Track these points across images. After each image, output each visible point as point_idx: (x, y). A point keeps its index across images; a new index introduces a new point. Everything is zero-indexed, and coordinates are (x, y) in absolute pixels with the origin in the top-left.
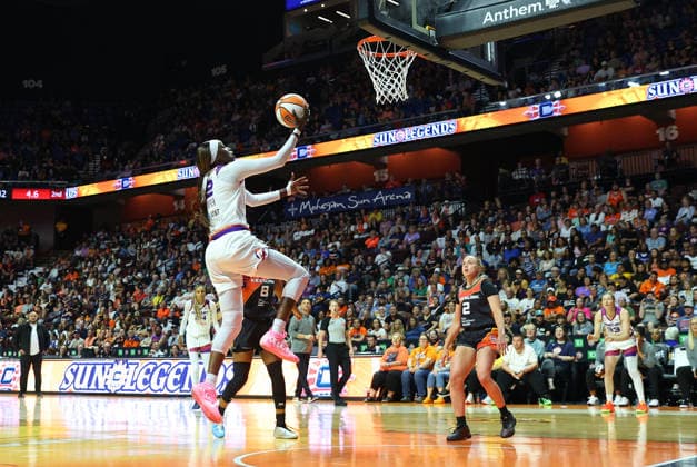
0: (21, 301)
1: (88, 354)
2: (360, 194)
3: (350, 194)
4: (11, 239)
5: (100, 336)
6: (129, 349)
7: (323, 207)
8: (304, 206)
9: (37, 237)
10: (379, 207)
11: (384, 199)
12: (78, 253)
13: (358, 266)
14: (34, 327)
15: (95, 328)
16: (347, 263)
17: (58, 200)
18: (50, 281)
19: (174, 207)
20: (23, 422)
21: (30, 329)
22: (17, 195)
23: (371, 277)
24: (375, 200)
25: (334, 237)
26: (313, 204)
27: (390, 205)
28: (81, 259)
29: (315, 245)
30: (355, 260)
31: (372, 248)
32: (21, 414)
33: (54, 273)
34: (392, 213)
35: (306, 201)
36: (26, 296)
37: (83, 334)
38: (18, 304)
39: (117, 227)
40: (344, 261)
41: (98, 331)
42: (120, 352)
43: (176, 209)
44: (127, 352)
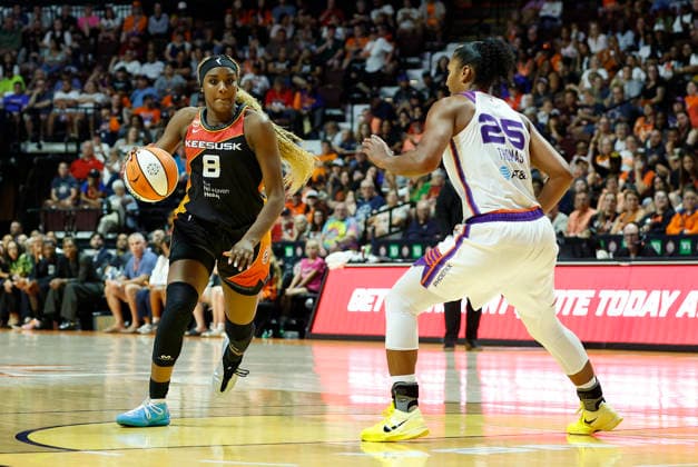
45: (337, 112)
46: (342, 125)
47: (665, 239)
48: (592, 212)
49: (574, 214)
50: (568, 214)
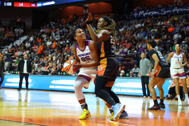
0: (17, 50)
1: (46, 73)
2: (167, 8)
3: (162, 8)
4: (13, 24)
5: (51, 66)
6: (63, 72)
7: (149, 14)
8: (141, 13)
9: (24, 23)
10: (175, 14)
11: (178, 10)
12: (41, 31)
13: (164, 40)
14: (26, 61)
15: (48, 63)
16: (159, 38)
17: (33, 7)
18: (29, 42)
19: (83, 12)
20: (20, 100)
21: (24, 62)
22: (16, 5)
23: (170, 45)
24: (173, 11)
25: (154, 27)
26: (145, 12)
27: (181, 13)
28: (43, 33)
29: (145, 30)
30: (163, 37)
31: (171, 32)
32: (19, 97)
33: (31, 39)
34: (181, 17)
35: (142, 11)
36: (19, 48)
37: (43, 65)
38: (16, 51)
39: (59, 20)
40: (157, 37)
41: (49, 64)
42: (59, 73)
43: (84, 13)
44: (62, 73)
45: (3, 47)
46: (3, 49)
47: (61, 72)
48: (48, 67)
49: (45, 67)
50: (44, 67)
